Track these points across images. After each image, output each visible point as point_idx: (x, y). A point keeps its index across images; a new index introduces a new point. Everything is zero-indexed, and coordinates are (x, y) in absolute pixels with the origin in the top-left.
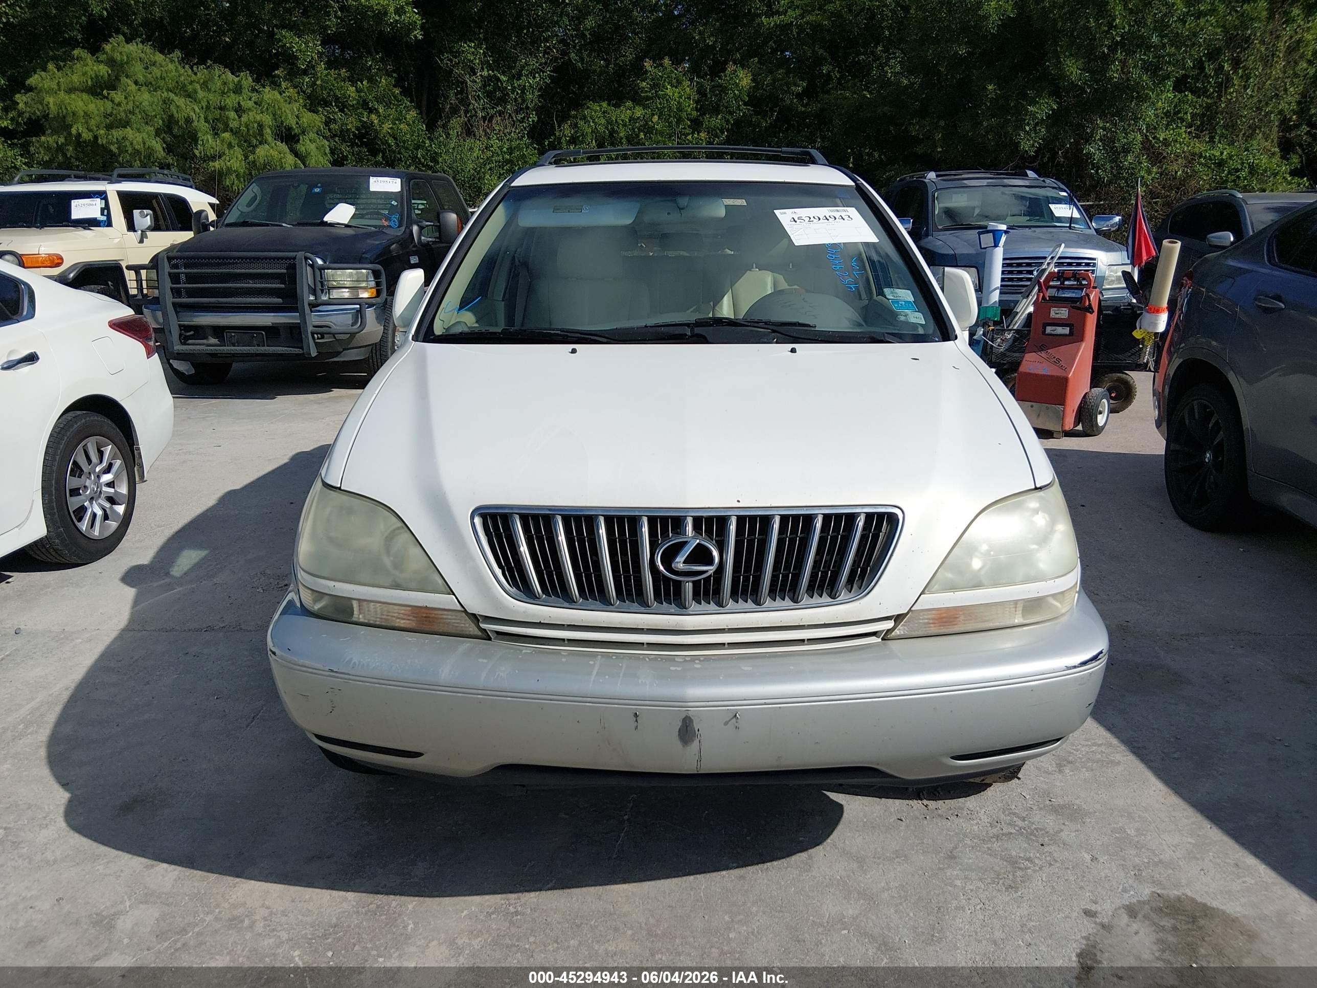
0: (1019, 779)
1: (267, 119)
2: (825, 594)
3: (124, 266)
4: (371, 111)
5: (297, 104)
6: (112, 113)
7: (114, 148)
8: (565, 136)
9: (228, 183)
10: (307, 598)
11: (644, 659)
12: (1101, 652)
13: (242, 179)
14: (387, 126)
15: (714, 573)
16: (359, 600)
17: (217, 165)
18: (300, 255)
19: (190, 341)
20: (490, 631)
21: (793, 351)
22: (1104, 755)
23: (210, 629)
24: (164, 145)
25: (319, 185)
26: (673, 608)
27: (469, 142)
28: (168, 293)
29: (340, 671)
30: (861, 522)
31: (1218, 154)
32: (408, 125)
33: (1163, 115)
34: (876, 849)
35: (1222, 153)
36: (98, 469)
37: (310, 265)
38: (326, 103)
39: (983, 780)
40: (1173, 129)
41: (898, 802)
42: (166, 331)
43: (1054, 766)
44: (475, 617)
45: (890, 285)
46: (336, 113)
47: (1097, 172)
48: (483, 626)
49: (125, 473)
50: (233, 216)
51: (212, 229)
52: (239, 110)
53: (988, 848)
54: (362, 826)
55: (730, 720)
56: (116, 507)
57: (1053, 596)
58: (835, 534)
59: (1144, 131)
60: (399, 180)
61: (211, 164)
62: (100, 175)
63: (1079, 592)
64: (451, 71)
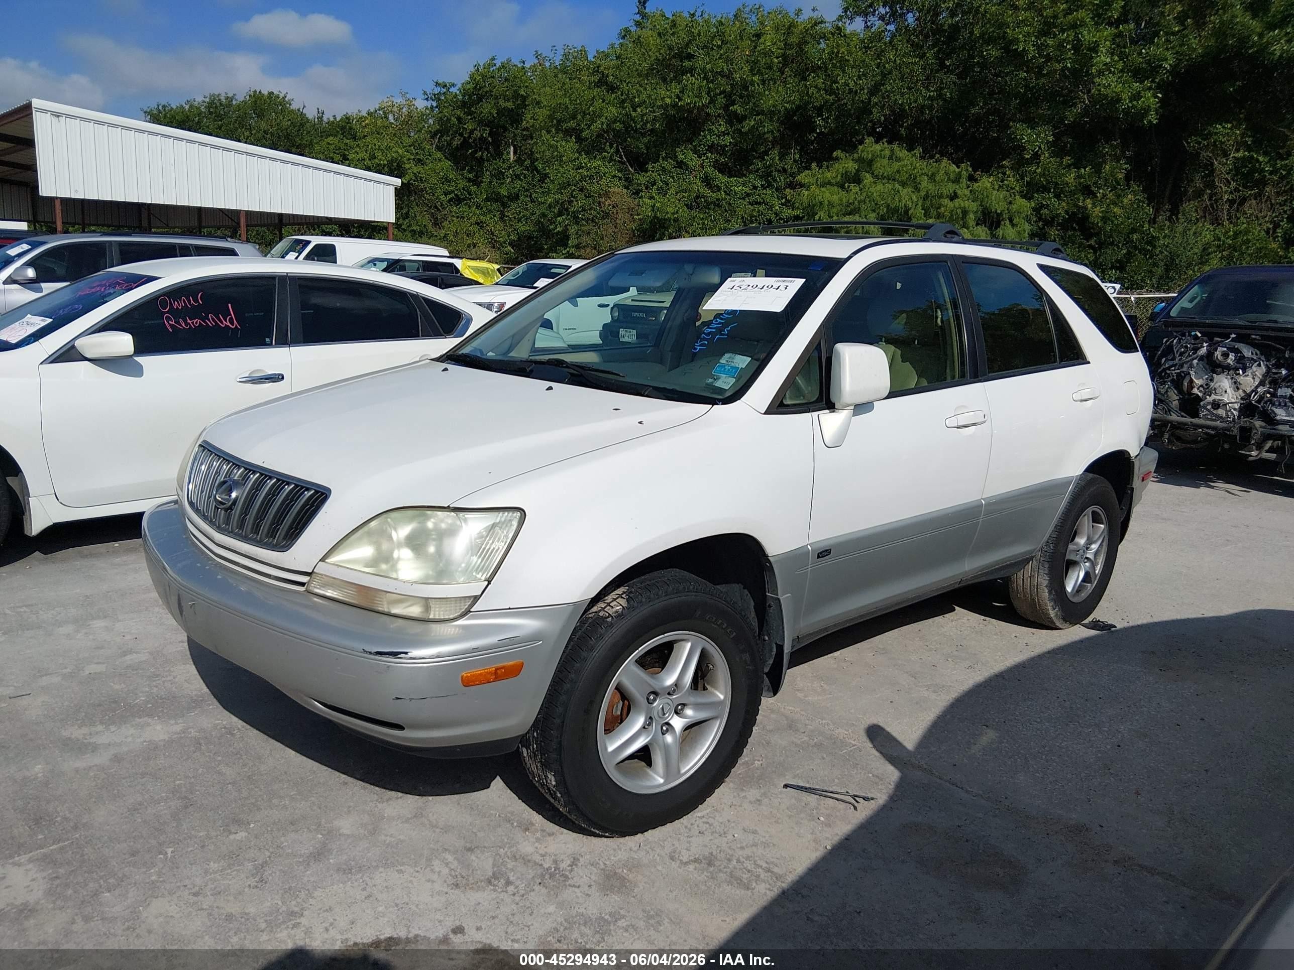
4: (1088, 195)
5: (1013, 192)
14: (1099, 210)
30: (307, 495)
38: (1044, 190)
46: (1050, 199)
55: (192, 605)
64: (1198, 154)
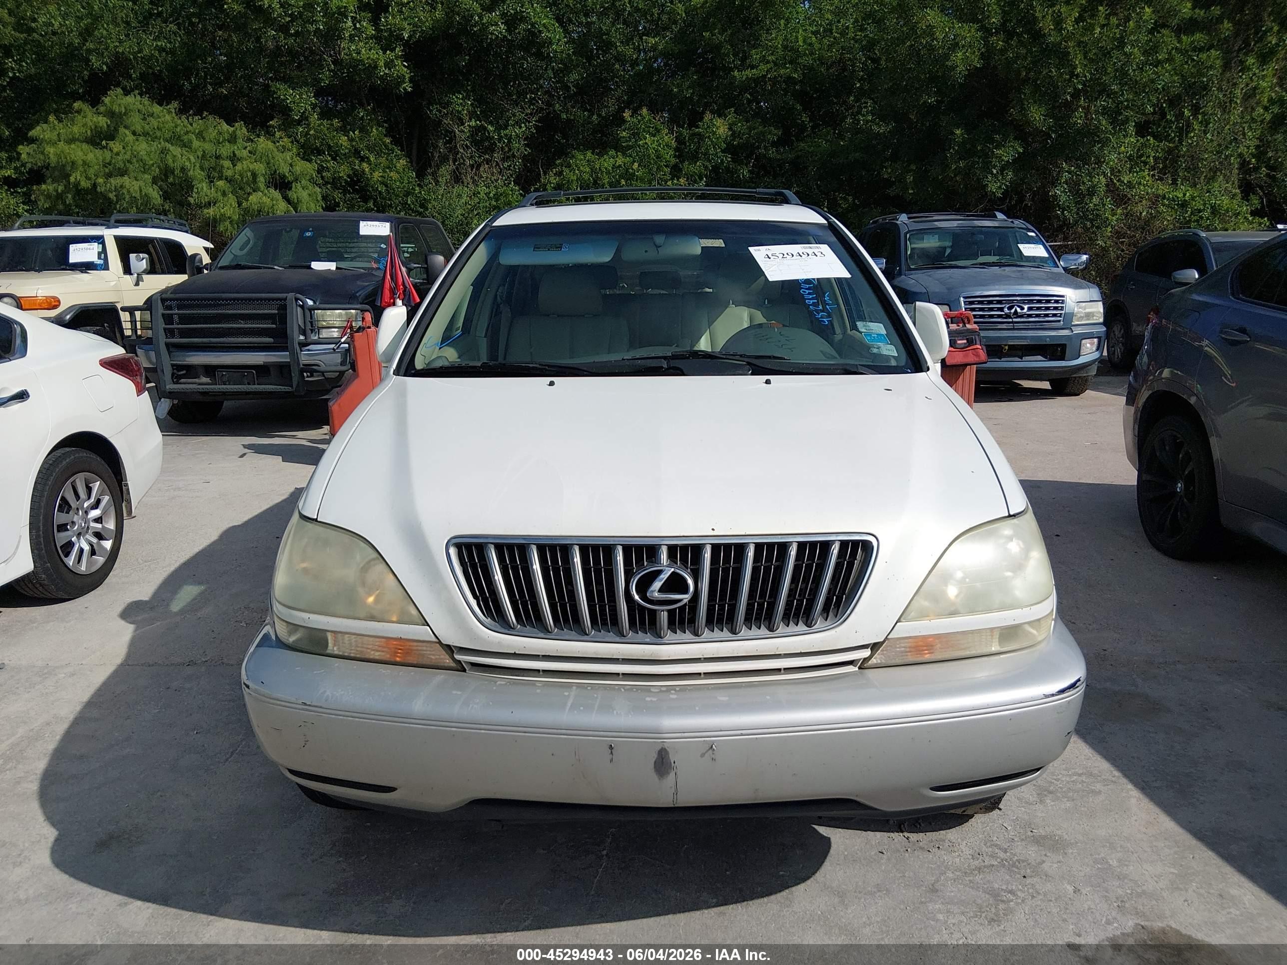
0: (1000, 809)
1: (260, 168)
2: (800, 623)
3: (119, 306)
4: (363, 159)
5: (290, 153)
6: (111, 161)
7: (112, 196)
8: (550, 183)
9: (221, 228)
10: (282, 630)
11: (619, 689)
12: (1079, 680)
13: (236, 226)
14: (377, 175)
15: (689, 601)
16: (334, 632)
17: (211, 212)
18: (291, 295)
19: (183, 380)
20: (465, 662)
21: (768, 382)
22: (1085, 784)
23: (191, 663)
24: (161, 193)
25: (311, 229)
26: (648, 637)
27: (457, 189)
28: (162, 332)
29: (313, 704)
30: (835, 550)
31: (1180, 195)
32: (399, 173)
33: (1126, 159)
34: (857, 883)
35: (1185, 195)
36: (86, 505)
37: (300, 306)
38: (320, 152)
39: (964, 811)
40: (1137, 172)
41: (879, 834)
42: (158, 370)
43: (1035, 796)
44: (449, 649)
45: (863, 319)
46: (328, 161)
47: (1063, 213)
48: (458, 657)
49: (113, 508)
50: (225, 261)
51: (205, 272)
52: (234, 159)
53: (971, 881)
54: (339, 862)
55: (706, 752)
56: (104, 543)
57: (1029, 623)
58: (810, 562)
59: (1109, 174)
60: (388, 225)
61: (206, 211)
62: (97, 221)
63: (1055, 620)
64: (440, 121)
